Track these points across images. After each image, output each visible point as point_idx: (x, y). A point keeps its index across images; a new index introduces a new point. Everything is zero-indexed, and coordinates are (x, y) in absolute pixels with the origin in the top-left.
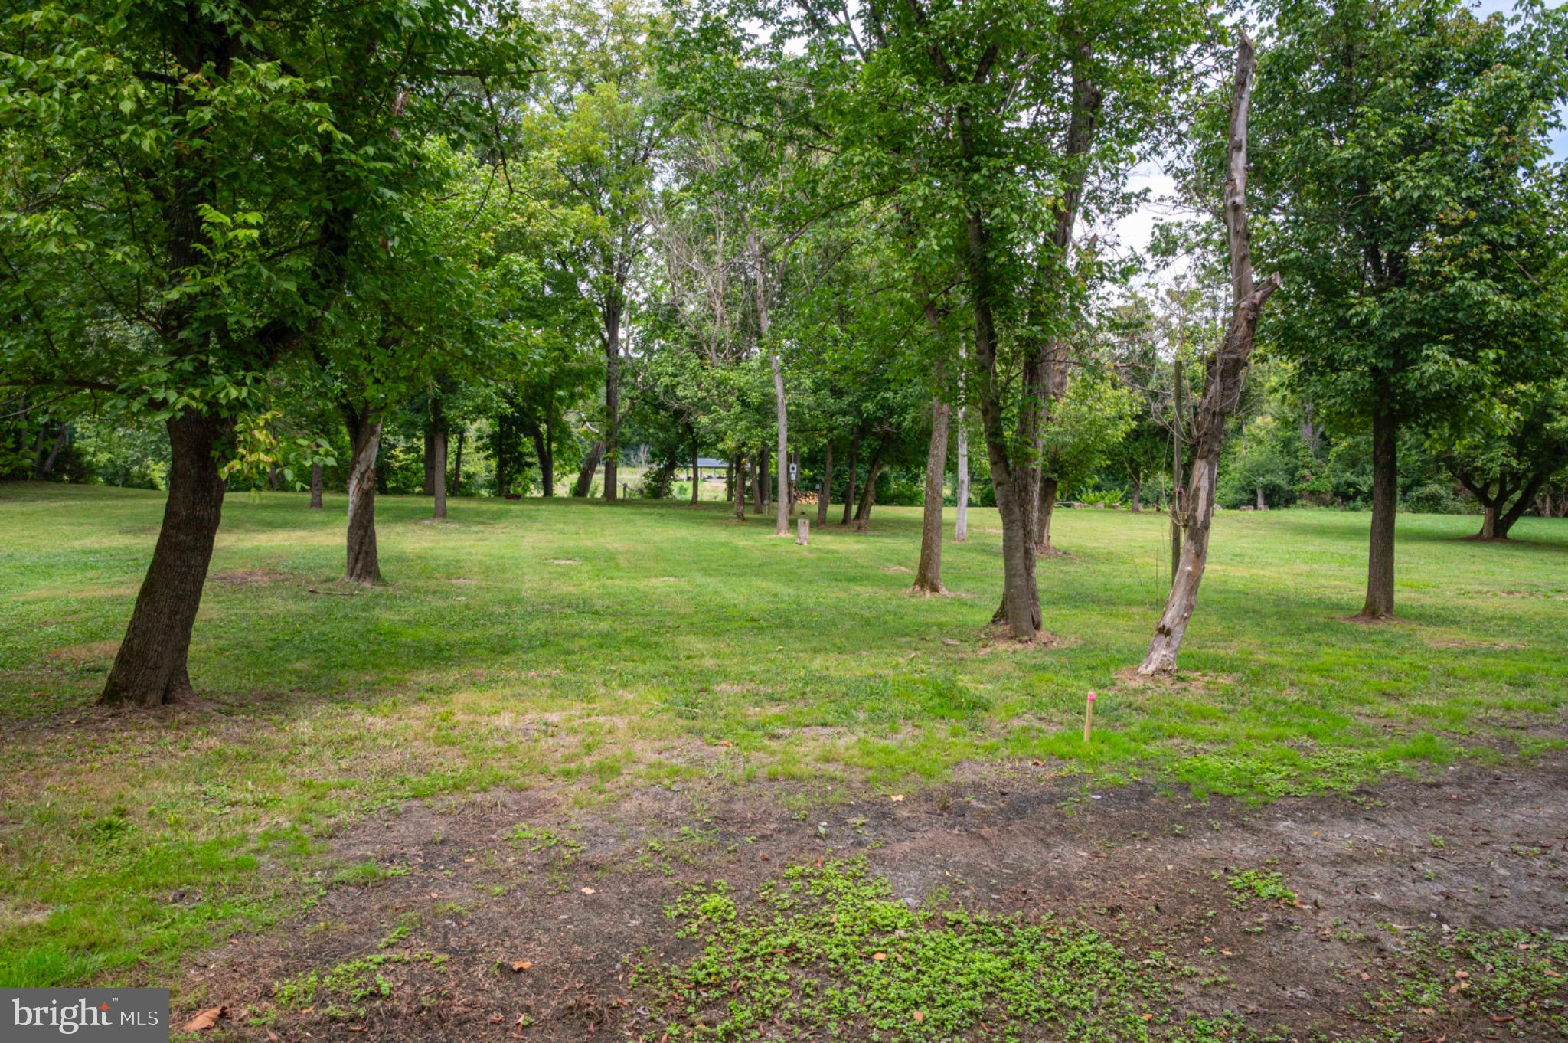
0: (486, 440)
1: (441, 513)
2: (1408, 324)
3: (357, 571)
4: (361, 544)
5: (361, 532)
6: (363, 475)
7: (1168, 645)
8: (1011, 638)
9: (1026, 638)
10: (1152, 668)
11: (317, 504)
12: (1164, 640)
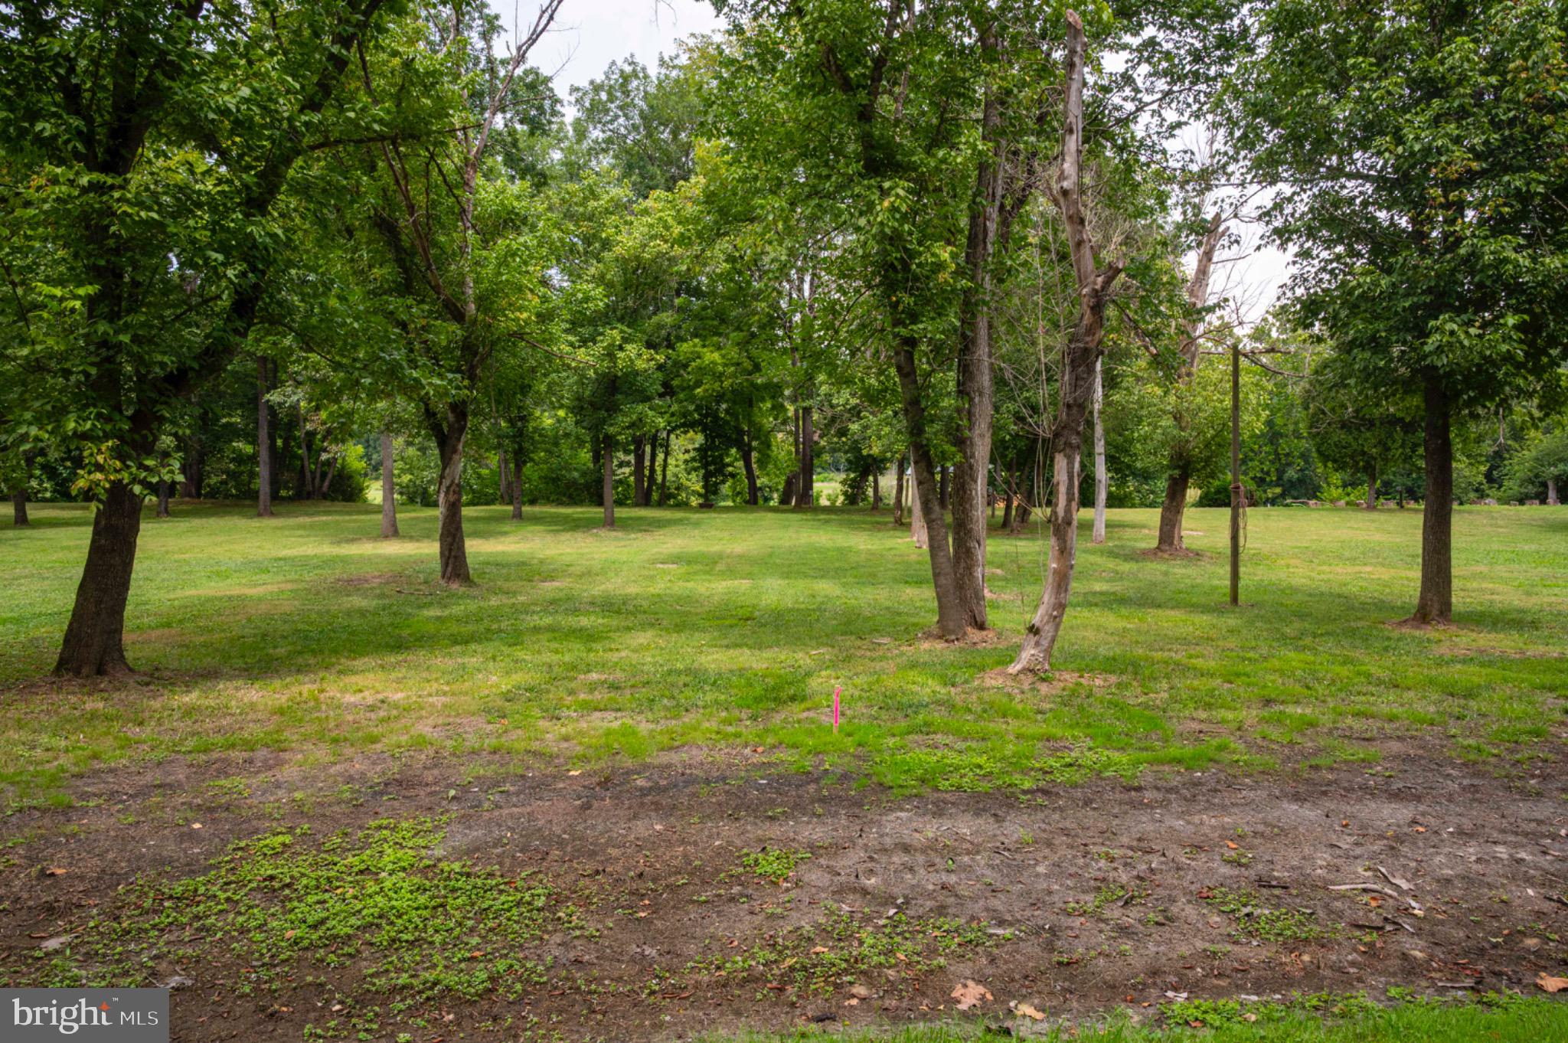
0: (692, 454)
1: (610, 523)
2: (1423, 292)
3: (448, 574)
4: (450, 550)
5: (449, 539)
6: (448, 488)
7: (1037, 644)
8: (940, 638)
9: (953, 637)
10: (1019, 667)
11: (518, 516)
12: (1033, 639)
